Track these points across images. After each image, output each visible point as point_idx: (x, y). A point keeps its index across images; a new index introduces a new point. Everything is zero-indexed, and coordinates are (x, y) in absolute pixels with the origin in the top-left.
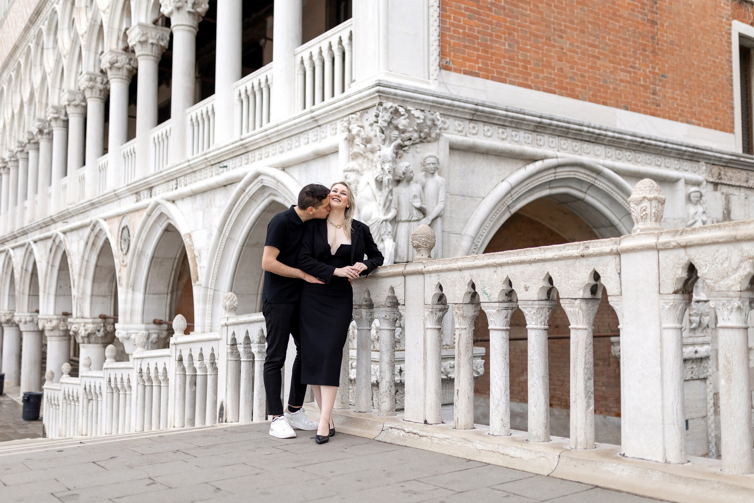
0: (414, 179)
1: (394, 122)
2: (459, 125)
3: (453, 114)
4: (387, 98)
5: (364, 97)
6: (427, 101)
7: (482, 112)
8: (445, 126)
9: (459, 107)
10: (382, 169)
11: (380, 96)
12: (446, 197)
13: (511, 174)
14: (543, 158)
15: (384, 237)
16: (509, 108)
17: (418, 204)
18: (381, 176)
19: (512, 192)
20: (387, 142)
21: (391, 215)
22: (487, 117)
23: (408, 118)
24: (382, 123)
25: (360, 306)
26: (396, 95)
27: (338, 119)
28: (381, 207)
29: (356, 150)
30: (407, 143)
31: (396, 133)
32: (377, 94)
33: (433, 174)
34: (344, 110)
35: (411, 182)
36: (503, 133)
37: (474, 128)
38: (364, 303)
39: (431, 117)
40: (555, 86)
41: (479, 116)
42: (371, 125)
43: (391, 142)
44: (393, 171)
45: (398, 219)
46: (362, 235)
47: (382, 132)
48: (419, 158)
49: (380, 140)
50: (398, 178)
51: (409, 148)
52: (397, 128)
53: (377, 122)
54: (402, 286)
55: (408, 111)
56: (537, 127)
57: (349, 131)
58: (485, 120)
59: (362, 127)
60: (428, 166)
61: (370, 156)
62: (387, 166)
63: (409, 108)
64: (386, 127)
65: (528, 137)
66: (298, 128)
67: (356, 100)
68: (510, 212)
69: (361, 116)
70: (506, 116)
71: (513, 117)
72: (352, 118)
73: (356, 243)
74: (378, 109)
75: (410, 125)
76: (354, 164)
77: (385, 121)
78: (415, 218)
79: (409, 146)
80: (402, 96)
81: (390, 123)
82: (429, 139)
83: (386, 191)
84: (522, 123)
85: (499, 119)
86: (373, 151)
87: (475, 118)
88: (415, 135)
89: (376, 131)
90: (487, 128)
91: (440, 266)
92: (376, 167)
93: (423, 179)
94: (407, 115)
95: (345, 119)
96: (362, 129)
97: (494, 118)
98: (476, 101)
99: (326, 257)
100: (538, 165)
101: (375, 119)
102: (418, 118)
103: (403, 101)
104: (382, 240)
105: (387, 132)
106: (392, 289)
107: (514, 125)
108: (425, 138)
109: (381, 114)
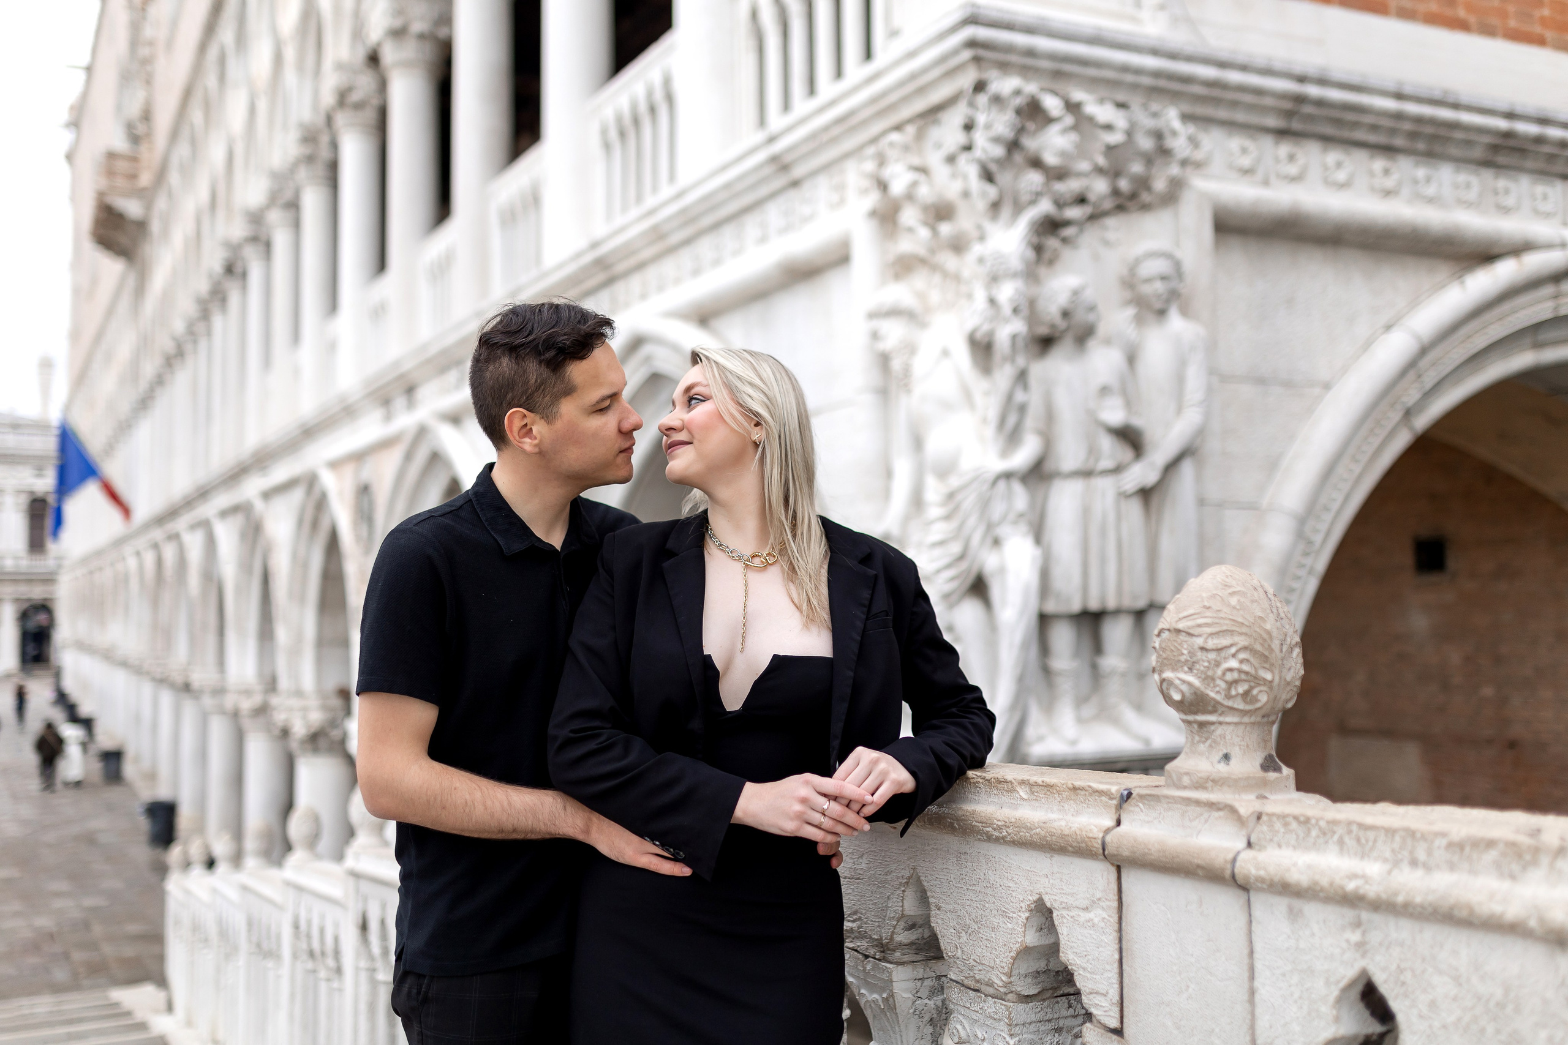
0: (1102, 330)
1: (1030, 143)
2: (1244, 151)
3: (1222, 113)
4: (1004, 67)
5: (925, 70)
6: (1138, 71)
7: (1320, 103)
8: (1199, 155)
9: (1242, 88)
10: (992, 302)
11: (977, 60)
12: (1210, 390)
13: (1414, 303)
14: (1520, 248)
15: (1004, 531)
16: (1408, 90)
17: (1115, 415)
18: (986, 327)
19: (1424, 363)
20: (1006, 211)
21: (1023, 456)
22: (1338, 122)
23: (1075, 128)
24: (986, 147)
25: (884, 950)
26: (1031, 53)
27: (846, 156)
28: (990, 431)
29: (905, 245)
30: (1073, 213)
31: (1034, 179)
32: (967, 54)
33: (1162, 313)
34: (864, 123)
35: (1092, 344)
36: (1386, 172)
37: (1291, 158)
38: (902, 937)
39: (1148, 123)
40: (1544, 22)
41: (1310, 118)
42: (951, 159)
43: (1018, 208)
44: (1028, 308)
45: (1049, 466)
46: (882, 602)
47: (988, 176)
48: (1115, 261)
49: (981, 205)
50: (1043, 330)
51: (1081, 231)
52: (1036, 163)
53: (968, 148)
54: (1103, 915)
55: (1073, 107)
56: (1495, 148)
57: (883, 186)
58: (1329, 130)
59: (923, 170)
60: (1147, 289)
61: (950, 261)
62: (1007, 292)
63: (1078, 95)
64: (999, 162)
65: (1468, 186)
66: (737, 195)
67: (901, 84)
68: (1411, 428)
69: (920, 136)
70: (1399, 116)
71: (1419, 120)
72: (892, 145)
73: (855, 647)
74: (971, 104)
75: (1081, 151)
76: (900, 293)
77: (997, 140)
78: (1106, 463)
79: (1081, 224)
80: (1053, 57)
81: (1013, 146)
82: (1145, 197)
83: (1004, 375)
84: (1447, 140)
85: (1374, 128)
86: (958, 246)
87: (1296, 125)
88: (1100, 187)
89: (965, 177)
90: (1333, 156)
91: (1374, 869)
92: (970, 296)
93: (1131, 332)
94: (1069, 120)
95: (871, 150)
96: (922, 178)
97: (1355, 125)
98: (1298, 69)
99: (696, 724)
100: (1505, 272)
101: (961, 138)
102: (1109, 127)
103: (1058, 75)
104: (997, 542)
105: (1005, 178)
106: (1043, 914)
107: (1421, 146)
108: (1133, 196)
109: (981, 119)
